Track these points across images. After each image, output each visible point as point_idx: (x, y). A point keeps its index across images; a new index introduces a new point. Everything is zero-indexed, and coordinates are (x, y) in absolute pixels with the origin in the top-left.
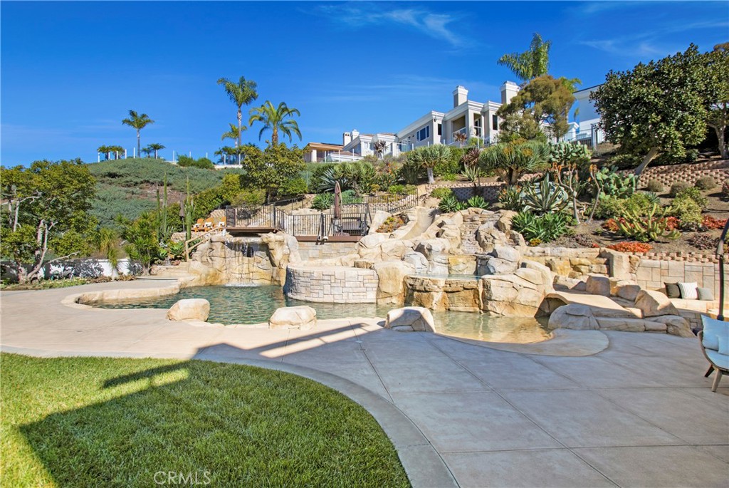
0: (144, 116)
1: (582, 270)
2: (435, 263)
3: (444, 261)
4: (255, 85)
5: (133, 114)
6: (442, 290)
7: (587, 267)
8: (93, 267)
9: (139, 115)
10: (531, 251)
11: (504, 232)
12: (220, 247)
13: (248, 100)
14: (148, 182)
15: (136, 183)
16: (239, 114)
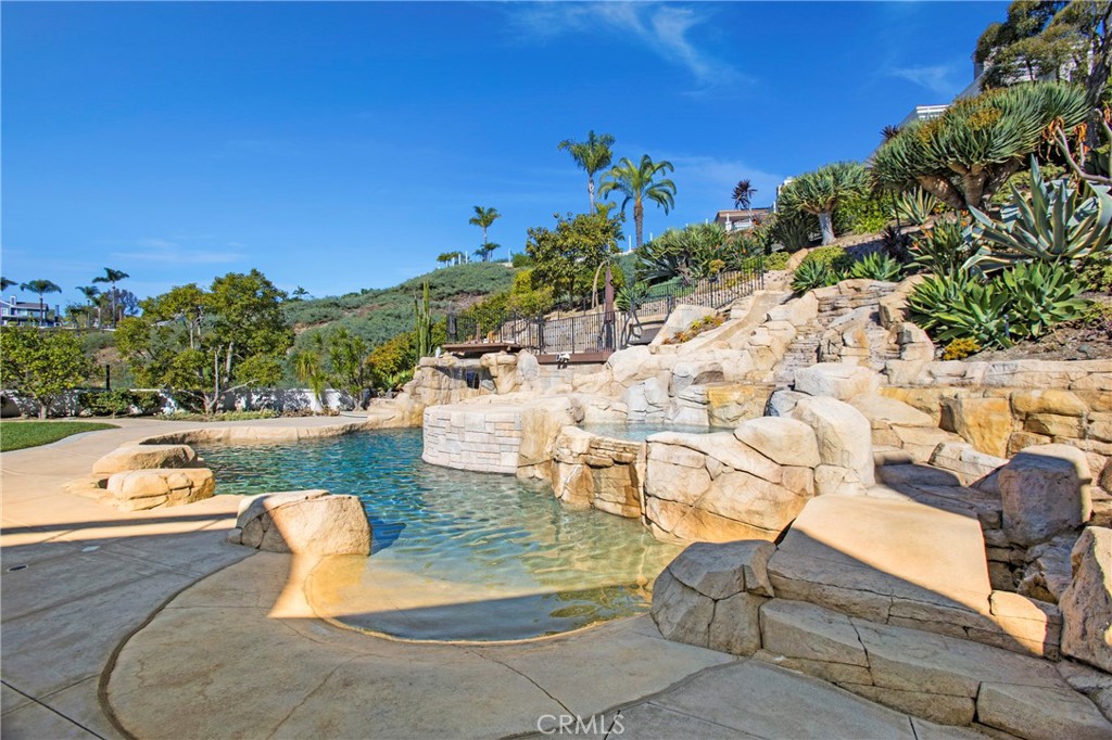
0: (491, 210)
1: (1053, 429)
2: (680, 402)
3: (699, 398)
4: (611, 141)
5: (478, 210)
6: (580, 460)
7: (1074, 421)
8: (298, 398)
9: (485, 211)
10: (930, 373)
11: (887, 328)
12: (430, 373)
13: (603, 161)
14: (462, 291)
15: (450, 295)
16: (590, 185)
